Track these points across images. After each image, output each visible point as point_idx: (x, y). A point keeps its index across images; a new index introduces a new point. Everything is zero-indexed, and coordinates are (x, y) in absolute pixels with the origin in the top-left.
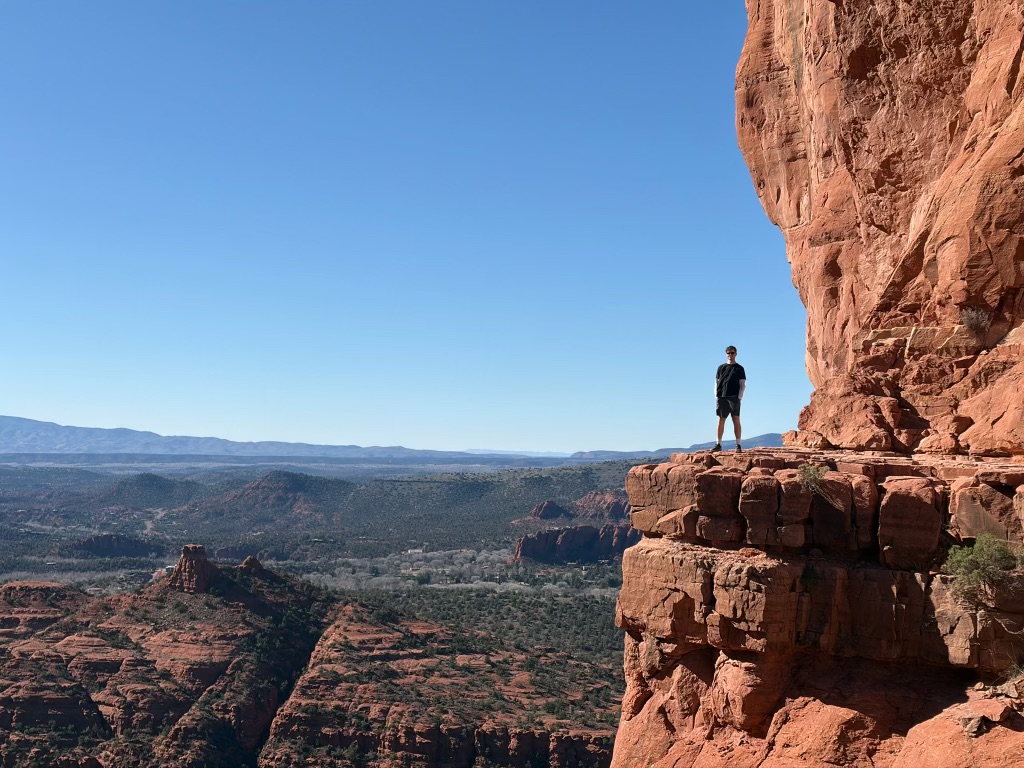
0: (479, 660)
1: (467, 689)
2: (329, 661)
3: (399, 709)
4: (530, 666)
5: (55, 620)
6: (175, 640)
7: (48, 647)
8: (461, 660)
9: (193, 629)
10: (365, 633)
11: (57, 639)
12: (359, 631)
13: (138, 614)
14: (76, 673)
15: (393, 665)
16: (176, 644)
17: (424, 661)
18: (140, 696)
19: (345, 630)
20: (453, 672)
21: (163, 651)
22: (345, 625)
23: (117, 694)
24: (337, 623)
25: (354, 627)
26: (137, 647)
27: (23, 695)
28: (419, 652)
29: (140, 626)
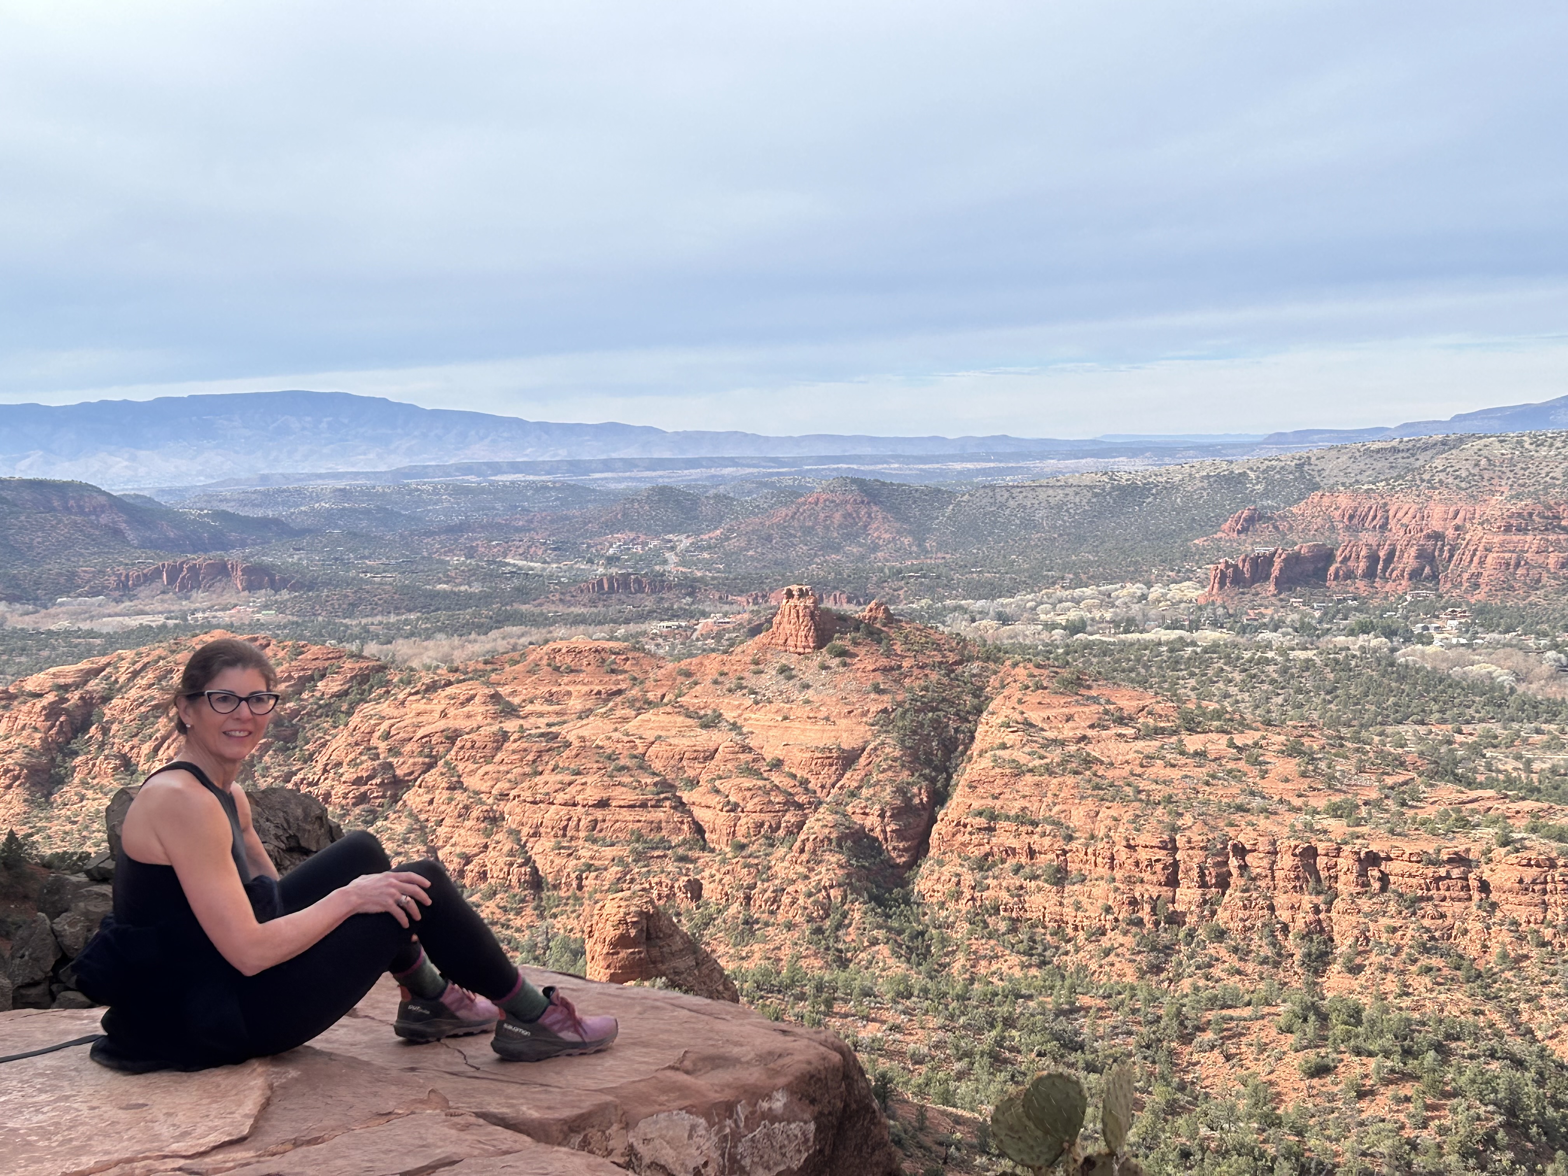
0: (1217, 744)
1: (1207, 784)
2: (1003, 746)
3: (1113, 813)
4: (1293, 750)
5: (619, 692)
6: (785, 718)
7: (616, 730)
8: (1193, 743)
9: (807, 702)
10: (1049, 706)
11: (625, 720)
12: (1040, 703)
13: (730, 682)
14: (657, 765)
15: (1094, 750)
16: (786, 723)
17: (1140, 744)
18: (748, 794)
19: (1020, 701)
20: (1183, 760)
21: (771, 733)
22: (1018, 695)
23: (717, 792)
24: (1006, 692)
25: (1033, 698)
26: (734, 726)
27: (592, 794)
28: (1130, 731)
29: (736, 699)
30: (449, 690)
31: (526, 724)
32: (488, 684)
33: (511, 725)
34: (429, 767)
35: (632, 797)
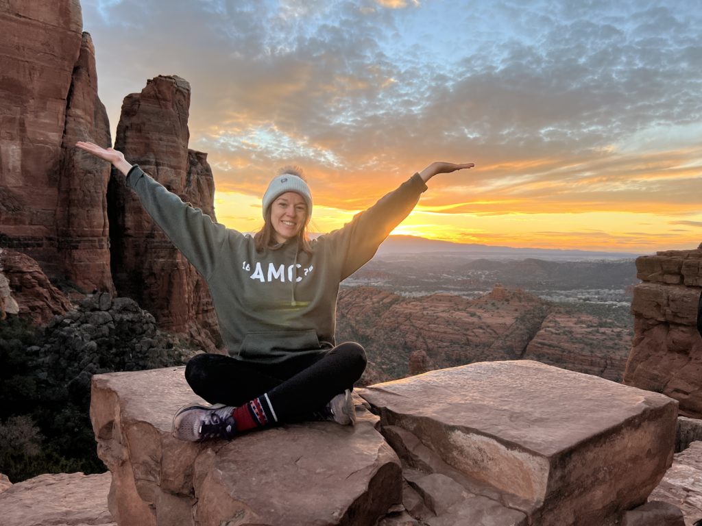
0: (608, 331)
2: (548, 327)
6: (492, 316)
7: (450, 315)
8: (602, 330)
9: (498, 312)
10: (562, 318)
11: (452, 313)
12: (560, 317)
13: (479, 306)
14: (459, 325)
17: (587, 330)
20: (598, 334)
21: (488, 319)
22: (555, 314)
23: (473, 332)
24: (551, 314)
25: (558, 315)
26: (479, 317)
27: (443, 330)
28: (584, 326)
29: (480, 310)
30: (412, 303)
31: (429, 312)
32: (421, 302)
33: (425, 312)
34: (406, 320)
35: (451, 331)
